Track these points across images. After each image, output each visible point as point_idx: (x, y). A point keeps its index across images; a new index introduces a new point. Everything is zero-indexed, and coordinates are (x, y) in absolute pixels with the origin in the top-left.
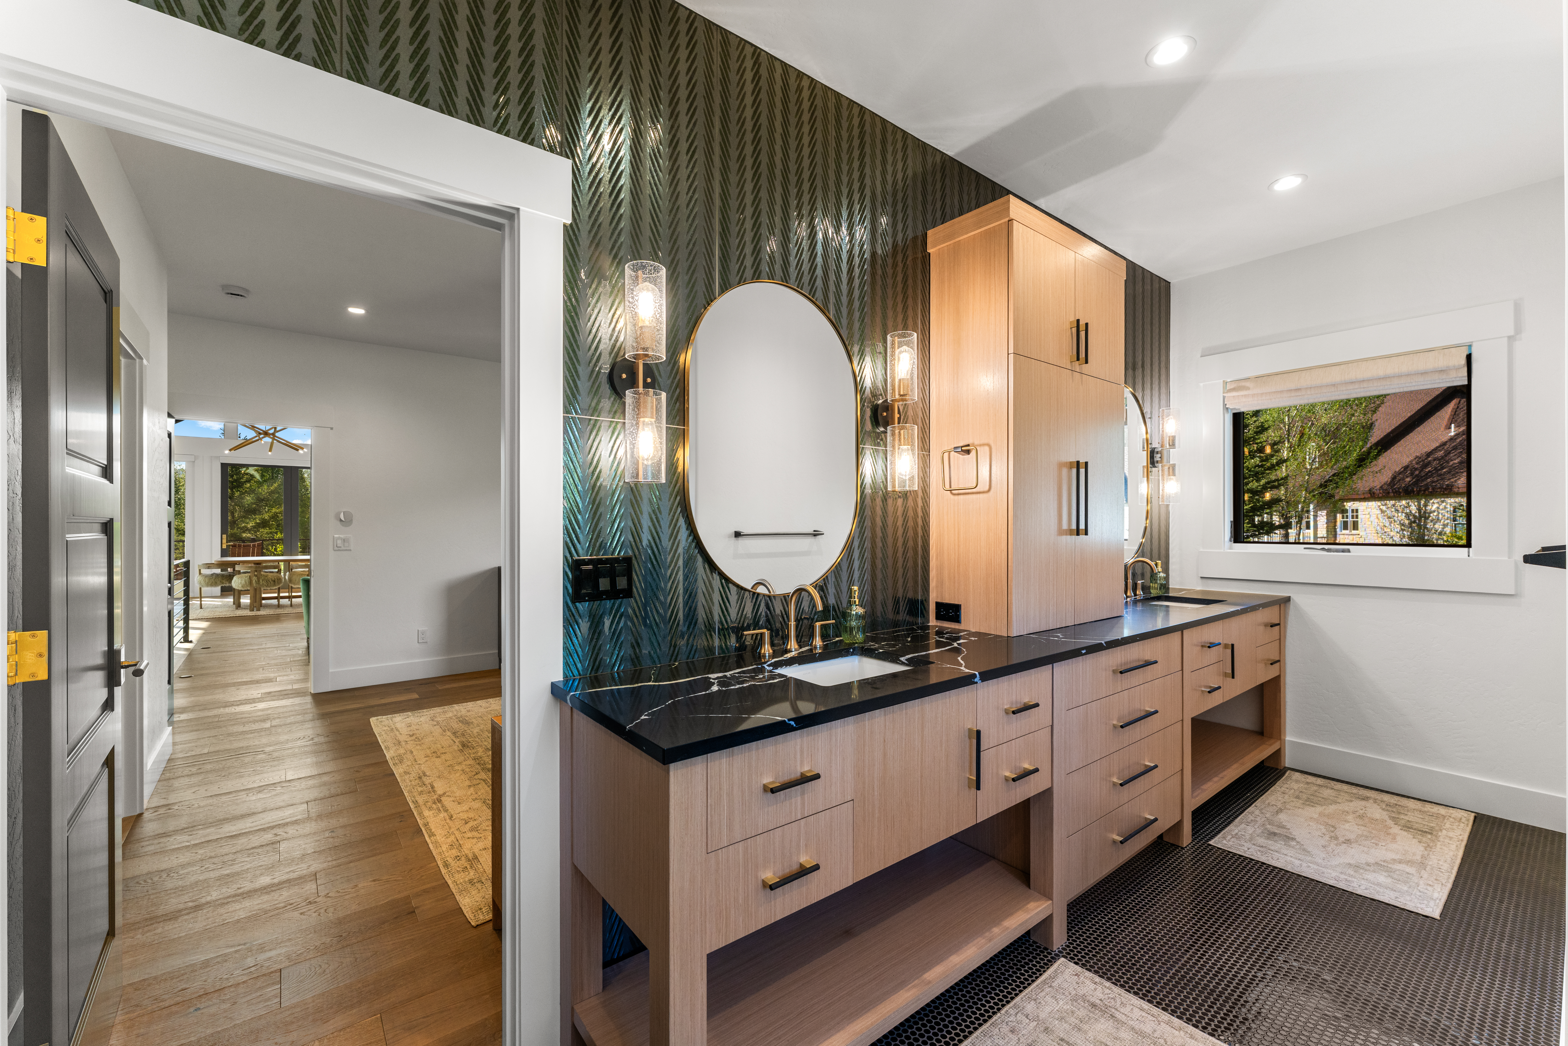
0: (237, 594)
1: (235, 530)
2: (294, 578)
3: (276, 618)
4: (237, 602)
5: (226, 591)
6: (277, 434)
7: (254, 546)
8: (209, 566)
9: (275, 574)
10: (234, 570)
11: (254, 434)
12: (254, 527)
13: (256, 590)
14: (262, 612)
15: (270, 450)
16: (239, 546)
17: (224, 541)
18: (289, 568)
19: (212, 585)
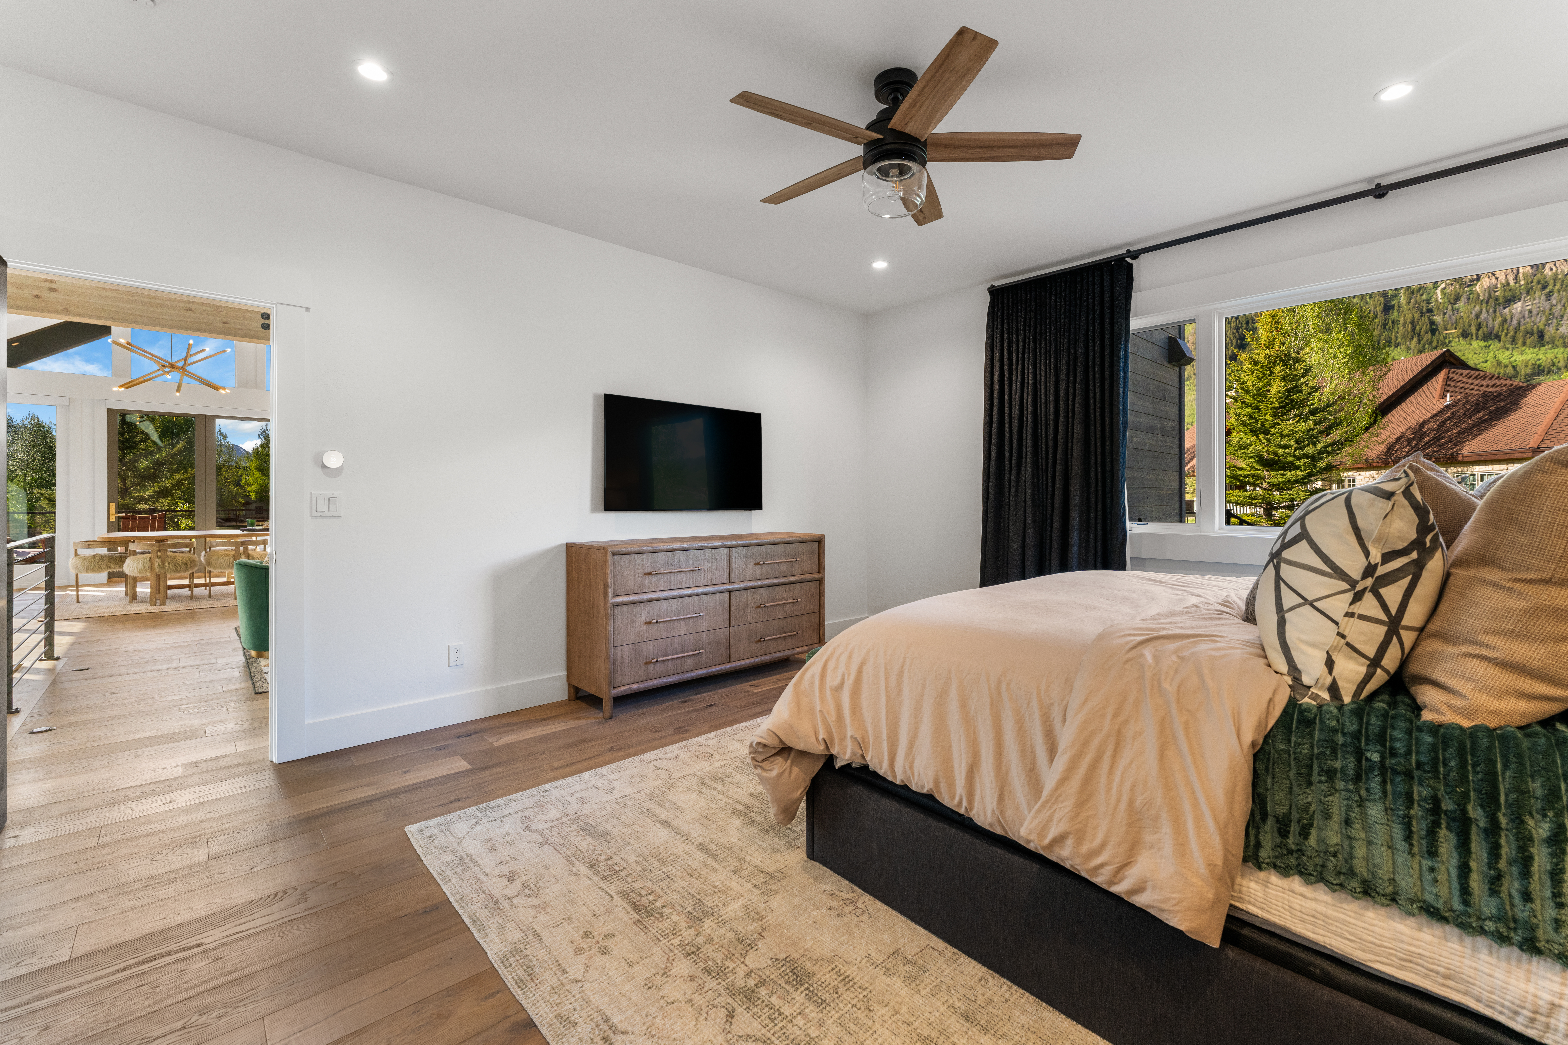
0: (131, 582)
1: (127, 501)
2: (213, 560)
3: (190, 616)
4: (130, 594)
5: (114, 577)
6: (188, 368)
7: (154, 518)
8: (89, 544)
9: (187, 555)
10: (127, 549)
11: (156, 367)
12: (152, 497)
13: (159, 576)
14: (169, 607)
15: (178, 390)
16: (134, 518)
17: (113, 511)
18: (207, 548)
19: (93, 570)
